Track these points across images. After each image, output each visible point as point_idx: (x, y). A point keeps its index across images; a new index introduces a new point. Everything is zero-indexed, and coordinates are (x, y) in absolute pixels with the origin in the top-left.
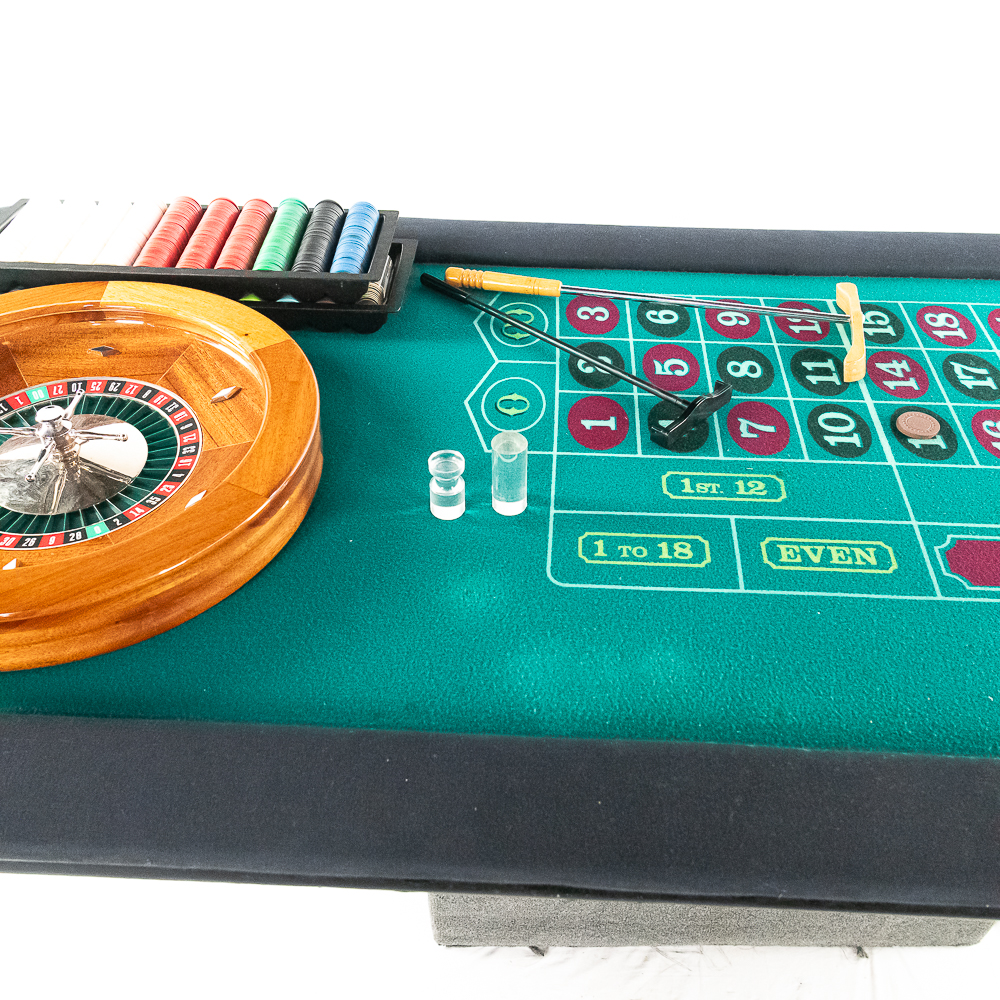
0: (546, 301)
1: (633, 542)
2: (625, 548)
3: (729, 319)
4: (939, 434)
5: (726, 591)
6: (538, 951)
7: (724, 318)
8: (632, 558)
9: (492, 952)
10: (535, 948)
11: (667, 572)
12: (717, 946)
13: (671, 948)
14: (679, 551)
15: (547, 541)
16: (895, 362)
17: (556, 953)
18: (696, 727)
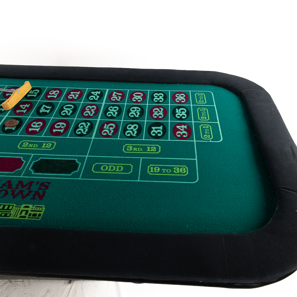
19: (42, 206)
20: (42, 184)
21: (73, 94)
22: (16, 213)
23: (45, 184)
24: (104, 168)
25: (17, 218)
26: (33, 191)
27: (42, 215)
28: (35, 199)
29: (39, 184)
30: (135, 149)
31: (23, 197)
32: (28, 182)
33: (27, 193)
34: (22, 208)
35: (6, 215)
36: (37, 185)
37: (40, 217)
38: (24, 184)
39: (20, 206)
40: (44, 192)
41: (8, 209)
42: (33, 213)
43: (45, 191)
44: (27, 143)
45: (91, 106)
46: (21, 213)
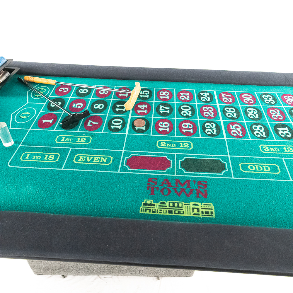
0: (51, 86)
1: (38, 155)
2: (35, 156)
3: (103, 92)
4: (145, 126)
5: (57, 169)
6: (64, 276)
7: (101, 92)
8: (36, 159)
9: (50, 277)
10: (63, 276)
11: (43, 164)
12: (117, 276)
13: (103, 276)
14: (50, 158)
15: (13, 154)
16: (144, 105)
17: (69, 277)
18: (27, 207)
19: (210, 204)
20: (199, 183)
21: (183, 95)
22: (188, 210)
23: (202, 182)
24: (252, 168)
25: (192, 215)
26: (194, 189)
27: (214, 213)
28: (200, 197)
29: (196, 183)
30: (272, 150)
31: (188, 196)
32: (185, 180)
33: (189, 191)
34: (192, 206)
35: (179, 212)
36: (194, 184)
37: (214, 215)
38: (182, 182)
39: (189, 204)
40: (205, 191)
41: (178, 206)
42: (204, 210)
43: (205, 189)
44: (165, 143)
45: (207, 107)
46: (193, 211)
